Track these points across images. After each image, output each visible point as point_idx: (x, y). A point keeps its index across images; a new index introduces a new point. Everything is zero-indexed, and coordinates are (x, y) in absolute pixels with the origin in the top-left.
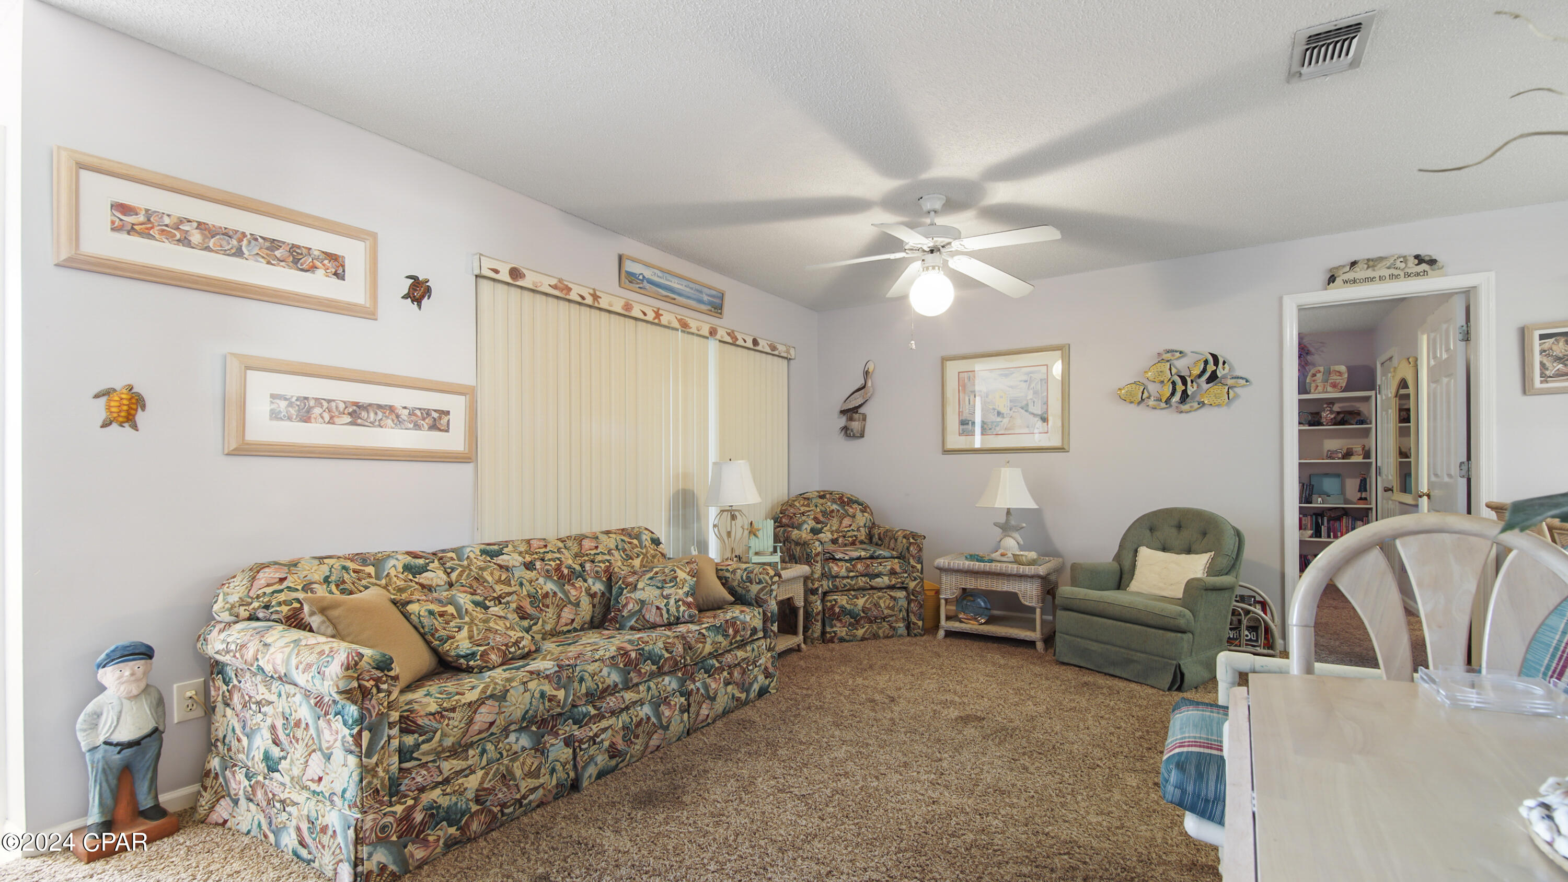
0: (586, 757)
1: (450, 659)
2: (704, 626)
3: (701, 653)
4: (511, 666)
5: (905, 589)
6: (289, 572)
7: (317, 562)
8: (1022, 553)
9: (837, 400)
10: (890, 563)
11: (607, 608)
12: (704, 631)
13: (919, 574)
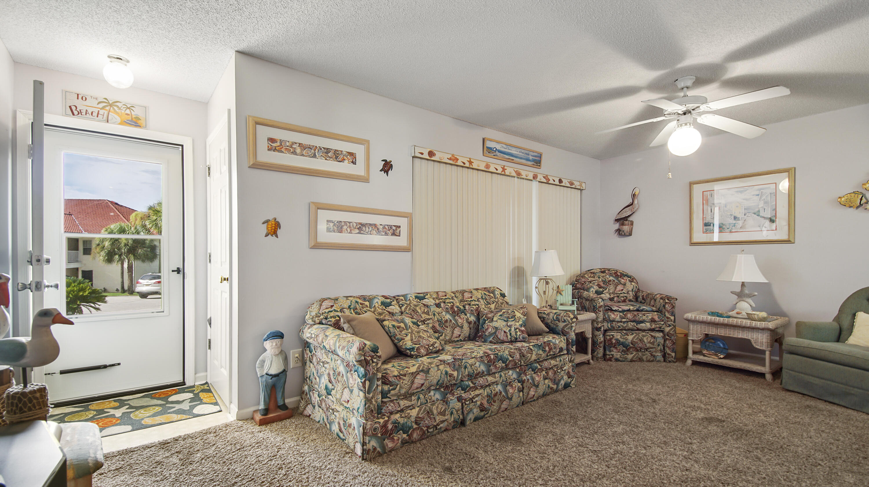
0: (468, 409)
1: (402, 350)
2: (531, 344)
3: (530, 359)
4: (431, 356)
5: (662, 331)
6: (335, 303)
7: (345, 299)
8: (754, 312)
9: (614, 212)
10: (651, 315)
11: (477, 330)
12: (531, 347)
13: (672, 323)
